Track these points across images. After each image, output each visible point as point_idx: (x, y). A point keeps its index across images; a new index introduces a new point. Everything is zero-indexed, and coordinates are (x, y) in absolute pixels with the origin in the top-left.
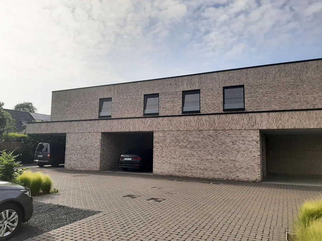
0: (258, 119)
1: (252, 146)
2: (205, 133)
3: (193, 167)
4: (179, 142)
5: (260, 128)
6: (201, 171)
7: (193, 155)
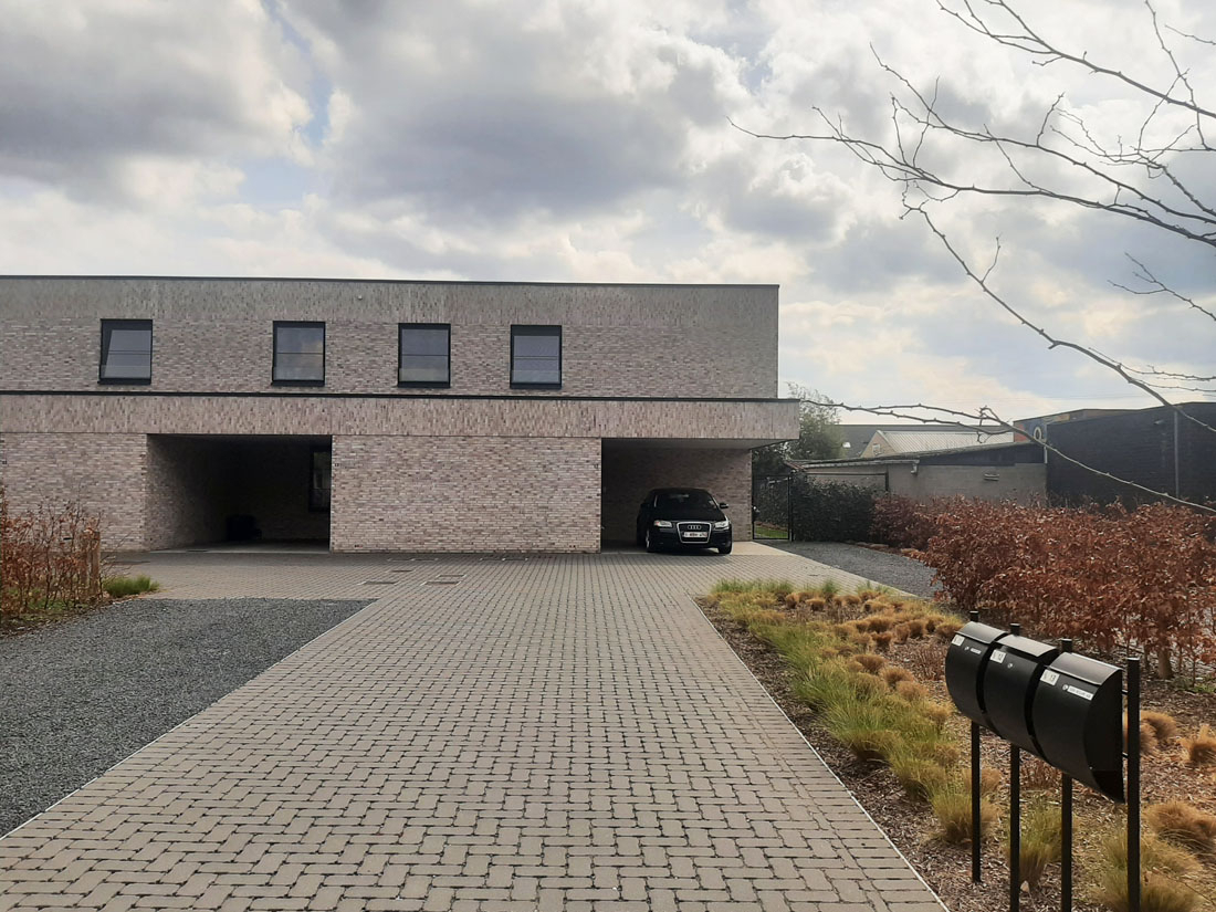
0: (600, 415)
1: (585, 474)
2: (480, 445)
3: (447, 528)
4: (410, 467)
5: (603, 436)
6: (466, 537)
7: (447, 498)
